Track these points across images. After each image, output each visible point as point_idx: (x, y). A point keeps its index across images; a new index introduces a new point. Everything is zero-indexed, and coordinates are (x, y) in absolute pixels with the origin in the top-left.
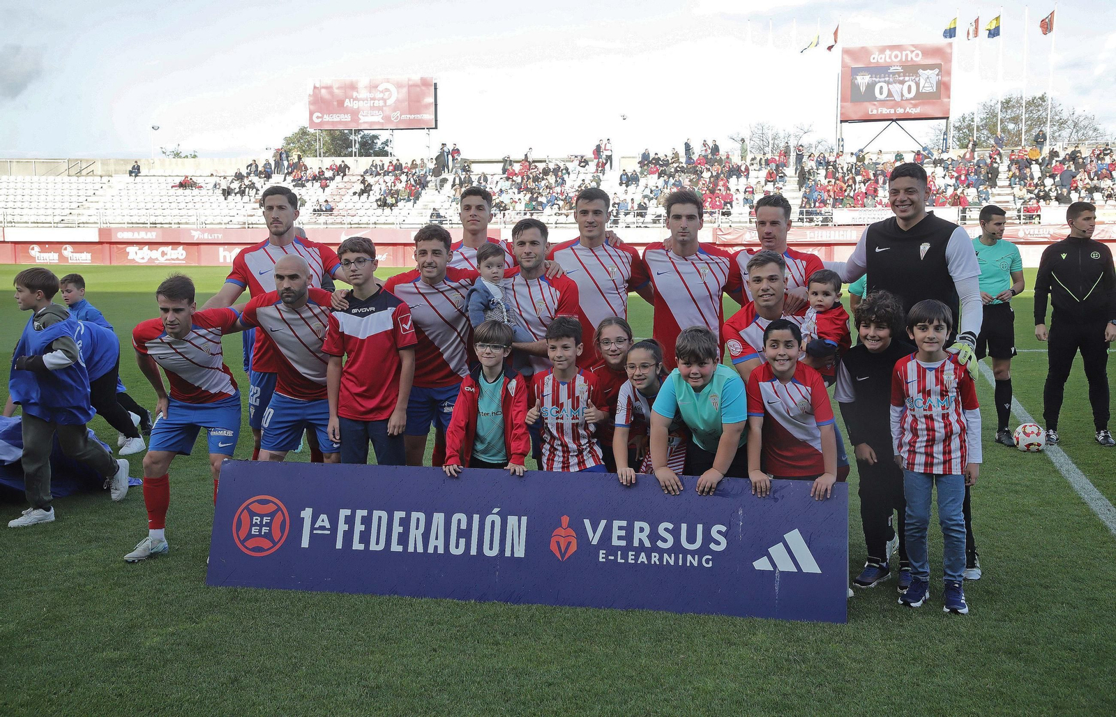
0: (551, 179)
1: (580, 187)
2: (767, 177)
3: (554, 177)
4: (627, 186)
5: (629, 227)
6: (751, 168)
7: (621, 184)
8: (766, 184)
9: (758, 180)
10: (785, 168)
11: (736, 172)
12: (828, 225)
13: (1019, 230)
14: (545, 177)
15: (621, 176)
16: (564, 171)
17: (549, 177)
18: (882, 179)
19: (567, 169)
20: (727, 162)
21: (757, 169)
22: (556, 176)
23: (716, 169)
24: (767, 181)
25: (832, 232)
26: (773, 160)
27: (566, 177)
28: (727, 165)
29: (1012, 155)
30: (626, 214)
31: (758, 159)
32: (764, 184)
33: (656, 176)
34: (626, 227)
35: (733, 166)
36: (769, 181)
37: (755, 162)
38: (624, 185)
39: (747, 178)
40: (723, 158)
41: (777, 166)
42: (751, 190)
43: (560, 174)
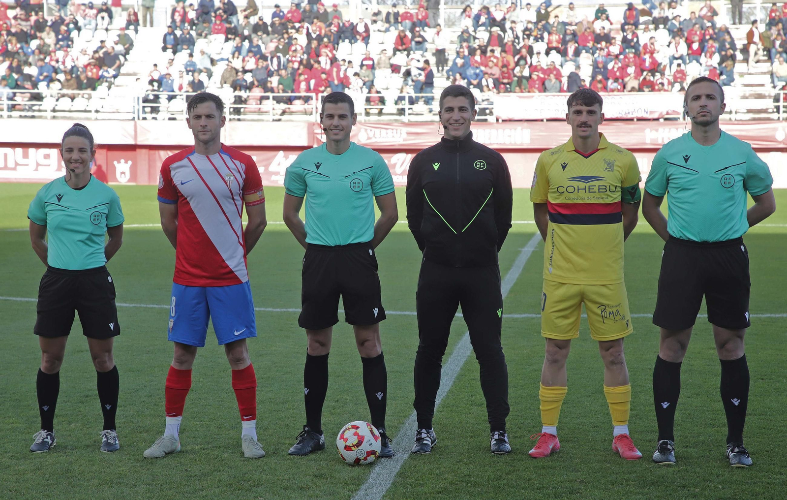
0: (49, 38)
1: (96, 52)
2: (396, 43)
3: (53, 34)
4: (175, 53)
5: (174, 119)
6: (372, 28)
7: (164, 49)
8: (394, 54)
9: (383, 47)
10: (426, 28)
11: (349, 33)
12: (486, 120)
13: (775, 129)
14: (38, 34)
15: (165, 36)
16: (72, 26)
17: (44, 35)
18: (573, 48)
19: (76, 23)
20: (336, 17)
21: (383, 29)
22: (57, 33)
23: (316, 28)
24: (396, 50)
25: (494, 131)
26: (407, 16)
27: (74, 34)
28: (336, 21)
29: (772, 11)
30: (170, 98)
31: (384, 15)
32: (392, 52)
33: (222, 37)
34: (170, 119)
35: (344, 24)
36: (399, 50)
37: (379, 17)
38: (170, 51)
39: (367, 44)
40: (329, 10)
41: (414, 25)
42: (370, 63)
43: (63, 28)
